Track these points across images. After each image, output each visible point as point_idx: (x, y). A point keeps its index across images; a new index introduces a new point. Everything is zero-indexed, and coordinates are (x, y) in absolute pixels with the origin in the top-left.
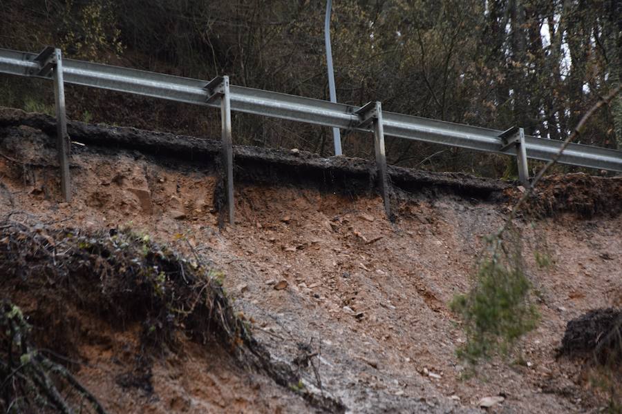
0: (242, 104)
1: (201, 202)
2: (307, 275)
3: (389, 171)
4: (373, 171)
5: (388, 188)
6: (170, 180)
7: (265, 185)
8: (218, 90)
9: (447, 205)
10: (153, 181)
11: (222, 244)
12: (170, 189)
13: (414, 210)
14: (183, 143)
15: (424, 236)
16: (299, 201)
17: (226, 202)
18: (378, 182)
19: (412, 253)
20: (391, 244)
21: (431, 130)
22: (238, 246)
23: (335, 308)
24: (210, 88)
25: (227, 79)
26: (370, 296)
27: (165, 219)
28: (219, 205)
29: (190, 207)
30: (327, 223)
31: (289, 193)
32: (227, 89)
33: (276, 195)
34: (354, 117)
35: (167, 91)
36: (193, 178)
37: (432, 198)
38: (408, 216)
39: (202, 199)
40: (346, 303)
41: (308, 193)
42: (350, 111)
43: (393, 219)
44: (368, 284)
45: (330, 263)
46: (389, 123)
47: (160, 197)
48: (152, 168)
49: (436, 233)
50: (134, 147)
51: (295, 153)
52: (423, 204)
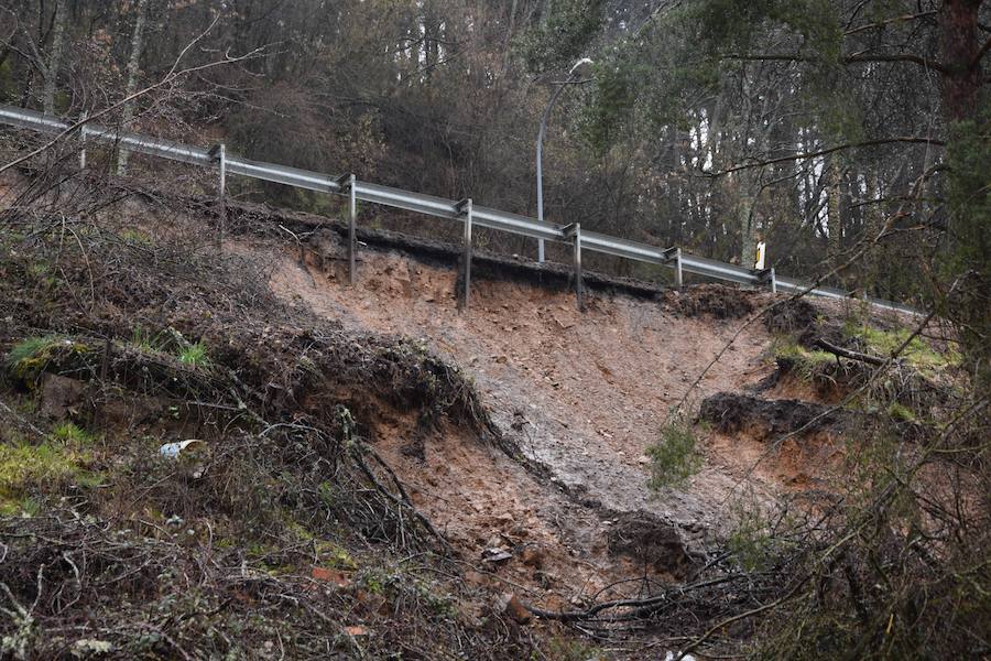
0: (480, 220)
1: (446, 290)
2: (519, 351)
3: (583, 274)
4: (571, 274)
5: (581, 287)
6: (425, 272)
7: (492, 280)
8: (463, 209)
9: (622, 302)
10: (413, 273)
11: (460, 324)
12: (425, 279)
13: (599, 304)
14: (436, 246)
15: (604, 325)
16: (515, 293)
17: (464, 291)
18: (574, 282)
19: (595, 338)
20: (581, 329)
21: (615, 245)
22: (471, 325)
23: (539, 378)
24: (458, 207)
25: (470, 201)
26: (565, 371)
27: (420, 302)
28: (459, 293)
29: (438, 293)
30: (535, 311)
31: (510, 286)
32: (470, 208)
33: (500, 287)
34: (560, 233)
35: (426, 208)
36: (442, 271)
37: (612, 296)
38: (594, 308)
39: (447, 288)
40: (547, 374)
41: (523, 287)
42: (557, 228)
43: (583, 310)
44: (563, 360)
45: (536, 342)
46: (585, 239)
47: (417, 285)
48: (413, 263)
49: (613, 323)
50: (402, 247)
51: (516, 258)
52: (605, 300)
